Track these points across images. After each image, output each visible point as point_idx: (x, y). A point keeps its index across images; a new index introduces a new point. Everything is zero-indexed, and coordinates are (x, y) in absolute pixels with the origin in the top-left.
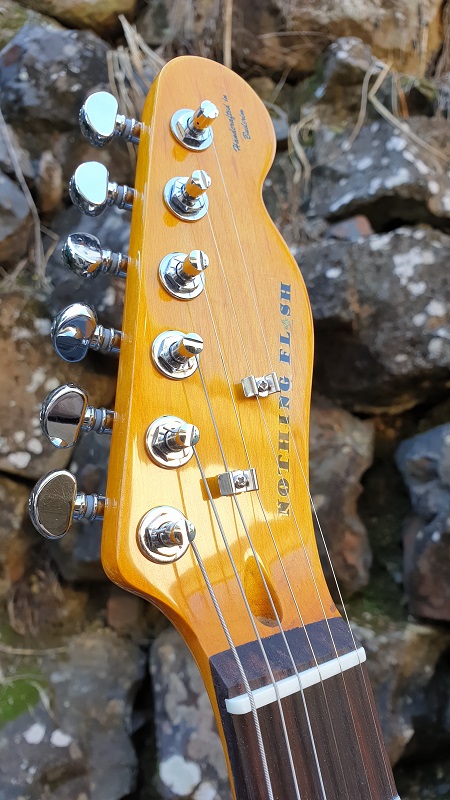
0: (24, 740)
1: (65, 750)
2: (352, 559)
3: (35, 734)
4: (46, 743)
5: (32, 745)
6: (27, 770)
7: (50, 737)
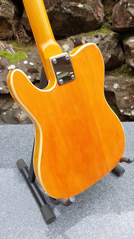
0: (23, 63)
1: (33, 66)
2: (99, 15)
3: (26, 62)
4: (28, 64)
5: (25, 64)
6: (25, 69)
7: (29, 63)
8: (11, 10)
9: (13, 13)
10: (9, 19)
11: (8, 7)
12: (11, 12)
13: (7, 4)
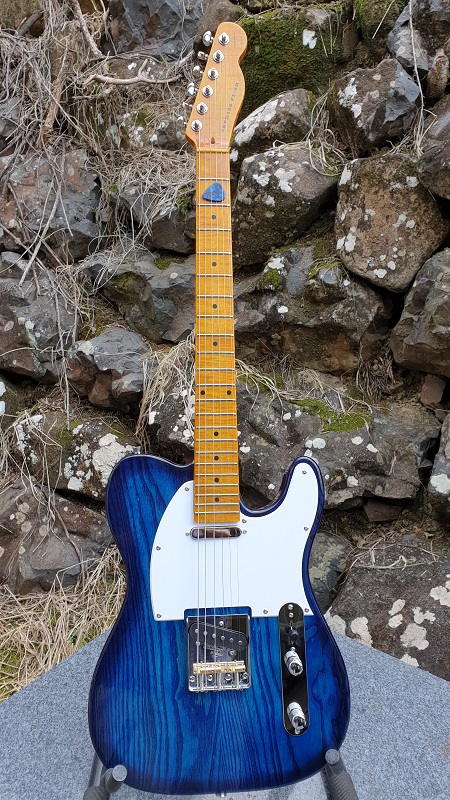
8: (367, 311)
9: (371, 319)
10: (355, 330)
11: (360, 306)
12: (365, 316)
13: (361, 300)
